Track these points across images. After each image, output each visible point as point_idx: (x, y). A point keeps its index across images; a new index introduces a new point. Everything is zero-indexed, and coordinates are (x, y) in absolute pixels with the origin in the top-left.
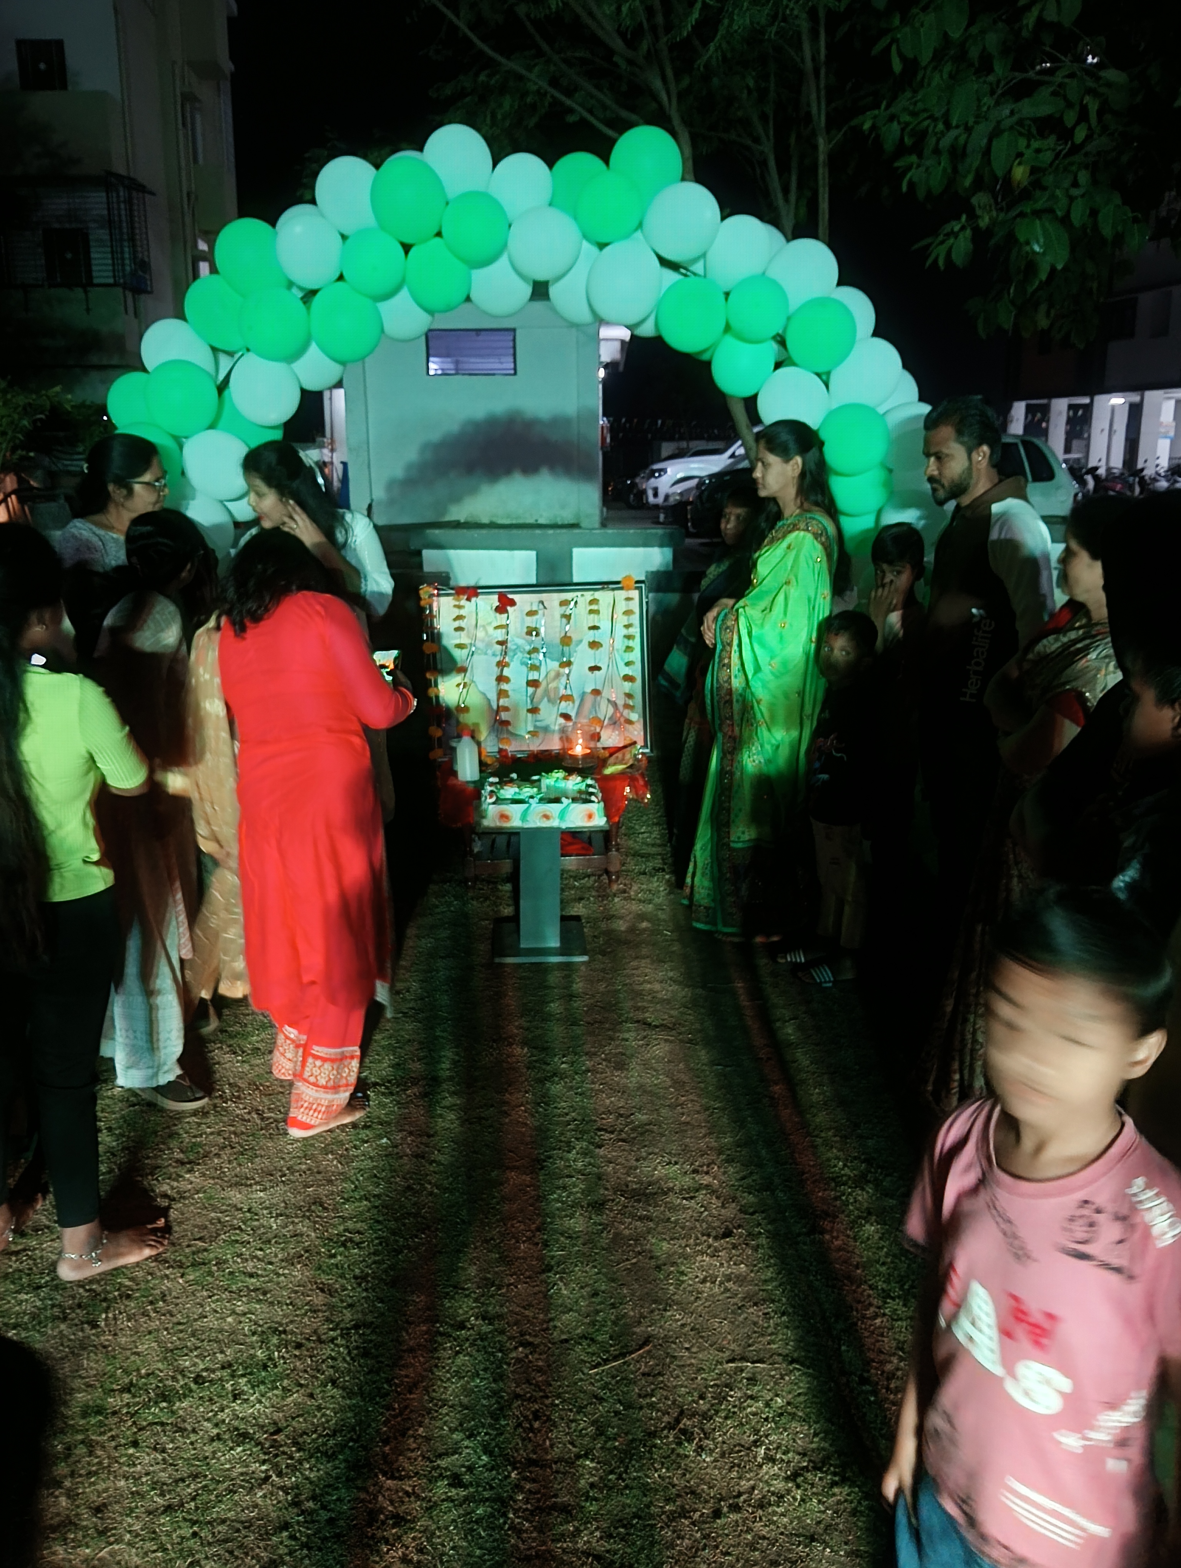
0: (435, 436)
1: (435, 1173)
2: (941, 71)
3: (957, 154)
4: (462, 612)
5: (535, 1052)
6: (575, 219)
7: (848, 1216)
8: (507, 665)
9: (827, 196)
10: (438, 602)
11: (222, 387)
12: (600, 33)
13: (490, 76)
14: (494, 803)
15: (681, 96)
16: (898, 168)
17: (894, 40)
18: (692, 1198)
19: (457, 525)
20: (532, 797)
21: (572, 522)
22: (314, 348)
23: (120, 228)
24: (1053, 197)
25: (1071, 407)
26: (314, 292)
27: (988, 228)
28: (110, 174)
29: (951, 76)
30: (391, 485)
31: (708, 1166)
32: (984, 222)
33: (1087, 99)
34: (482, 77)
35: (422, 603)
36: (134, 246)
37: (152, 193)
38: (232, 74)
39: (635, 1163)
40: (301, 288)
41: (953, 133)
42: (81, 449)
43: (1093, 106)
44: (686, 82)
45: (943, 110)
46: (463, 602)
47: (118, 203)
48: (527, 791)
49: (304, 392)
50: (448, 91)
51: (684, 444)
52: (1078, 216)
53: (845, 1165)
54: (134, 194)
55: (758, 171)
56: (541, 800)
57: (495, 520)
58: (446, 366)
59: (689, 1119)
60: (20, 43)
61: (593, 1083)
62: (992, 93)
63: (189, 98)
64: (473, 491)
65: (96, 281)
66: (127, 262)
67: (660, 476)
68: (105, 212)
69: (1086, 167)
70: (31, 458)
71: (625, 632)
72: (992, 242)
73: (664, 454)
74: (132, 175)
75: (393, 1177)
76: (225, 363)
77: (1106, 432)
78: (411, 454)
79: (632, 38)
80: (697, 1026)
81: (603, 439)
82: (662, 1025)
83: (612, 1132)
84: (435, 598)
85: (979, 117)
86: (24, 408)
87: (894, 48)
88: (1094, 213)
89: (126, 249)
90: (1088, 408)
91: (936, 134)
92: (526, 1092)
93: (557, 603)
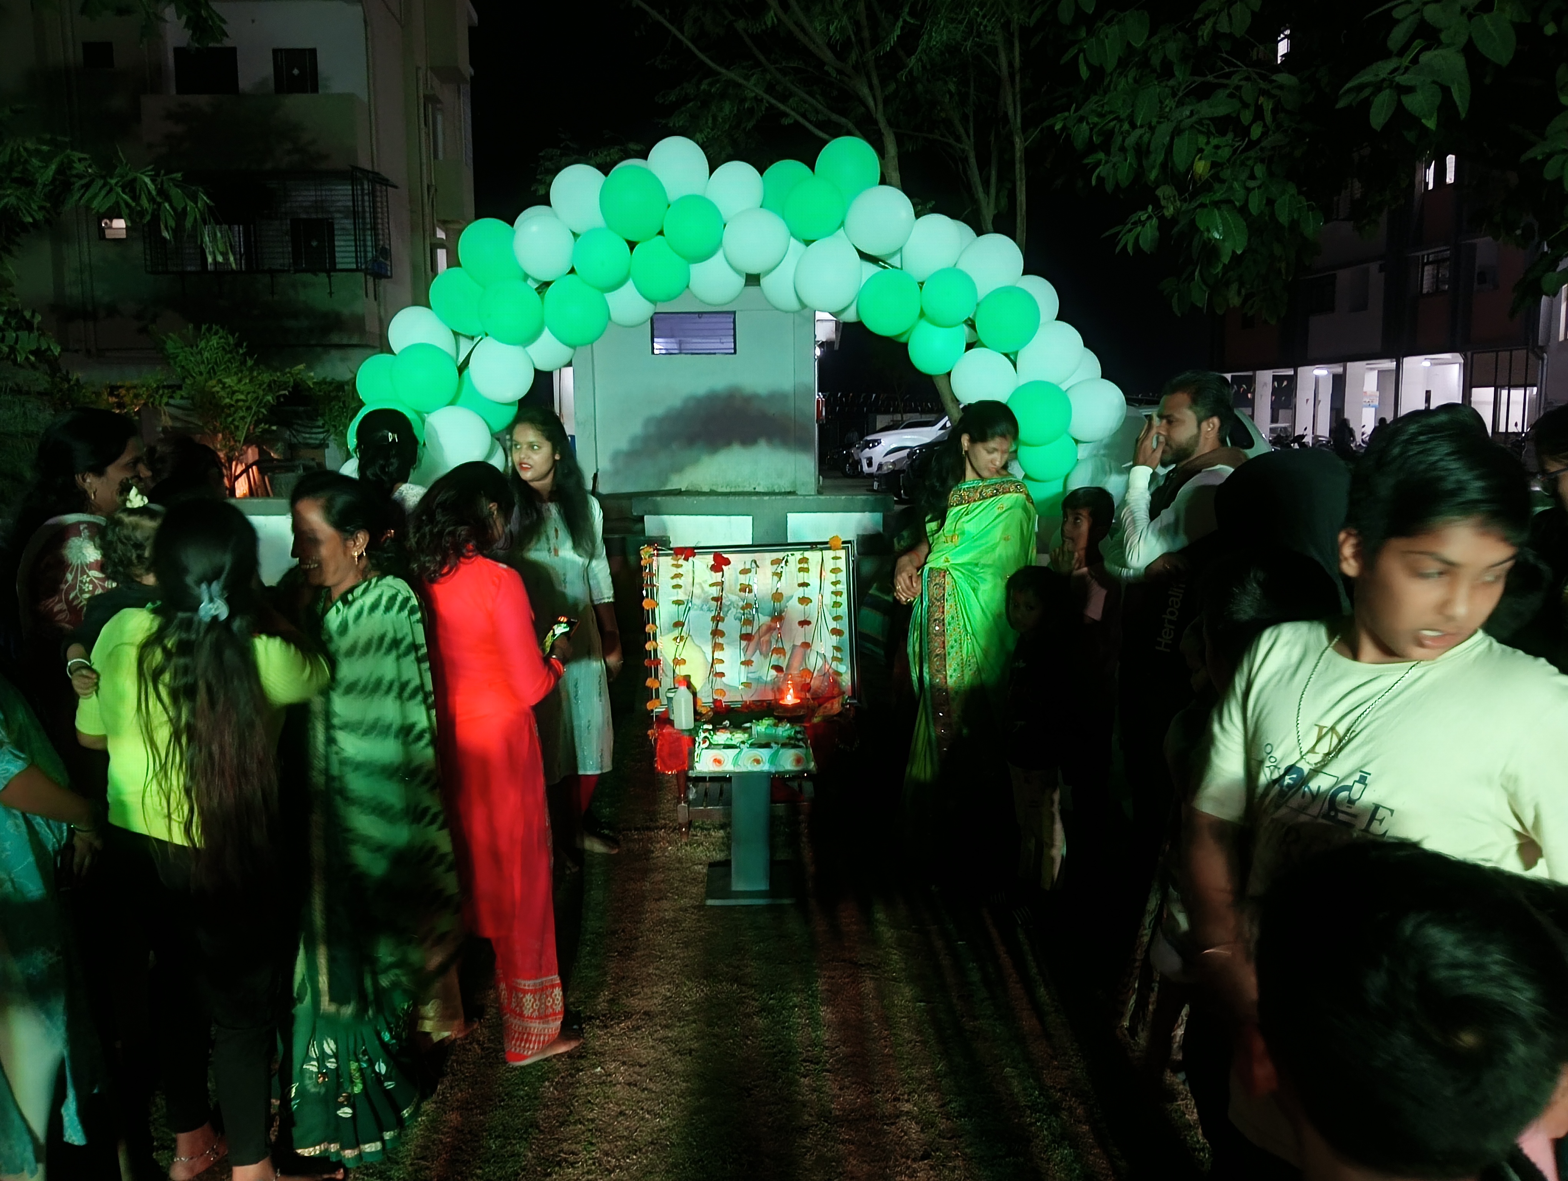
0: (659, 411)
1: (647, 1100)
2: (1126, 76)
3: (1142, 151)
4: (680, 571)
5: (744, 988)
6: (784, 219)
7: (1043, 1140)
8: (722, 620)
9: (1024, 188)
10: (658, 561)
11: (462, 368)
12: (812, 47)
13: (711, 85)
14: (706, 748)
15: (886, 101)
16: (1088, 164)
17: (1081, 50)
18: (892, 1124)
19: (678, 493)
20: (743, 742)
21: (788, 490)
22: (546, 332)
23: (364, 218)
24: (1231, 188)
25: (1275, 378)
26: (547, 284)
27: (1173, 216)
28: (355, 168)
29: (1136, 81)
30: (616, 456)
31: (909, 1094)
32: (1169, 212)
33: (1261, 100)
34: (704, 86)
35: (643, 563)
36: (376, 235)
37: (396, 187)
38: (472, 78)
39: (838, 1092)
40: (535, 280)
41: (1138, 132)
42: (320, 423)
43: (1268, 106)
44: (892, 87)
45: (1128, 111)
46: (681, 562)
47: (363, 195)
48: (738, 737)
49: (537, 371)
50: (673, 98)
51: (898, 417)
52: (1255, 205)
53: (1040, 1095)
54: (378, 187)
55: (961, 167)
56: (752, 745)
57: (714, 488)
58: (669, 346)
59: (891, 1052)
60: (275, 52)
61: (800, 1017)
62: (1174, 95)
63: (431, 100)
64: (696, 461)
65: (339, 266)
66: (369, 249)
67: (874, 446)
68: (350, 204)
69: (1262, 161)
70: (274, 431)
71: (833, 588)
72: (1176, 229)
73: (879, 426)
74: (376, 170)
75: (606, 1103)
76: (465, 347)
77: (1312, 402)
78: (636, 428)
79: (841, 50)
80: (903, 965)
81: (819, 413)
82: (868, 964)
83: (817, 1064)
84: (655, 558)
85: (1163, 117)
86: (269, 385)
87: (1082, 55)
88: (1270, 202)
89: (369, 238)
90: (1293, 379)
91: (1122, 133)
92: (736, 1026)
93: (768, 562)
